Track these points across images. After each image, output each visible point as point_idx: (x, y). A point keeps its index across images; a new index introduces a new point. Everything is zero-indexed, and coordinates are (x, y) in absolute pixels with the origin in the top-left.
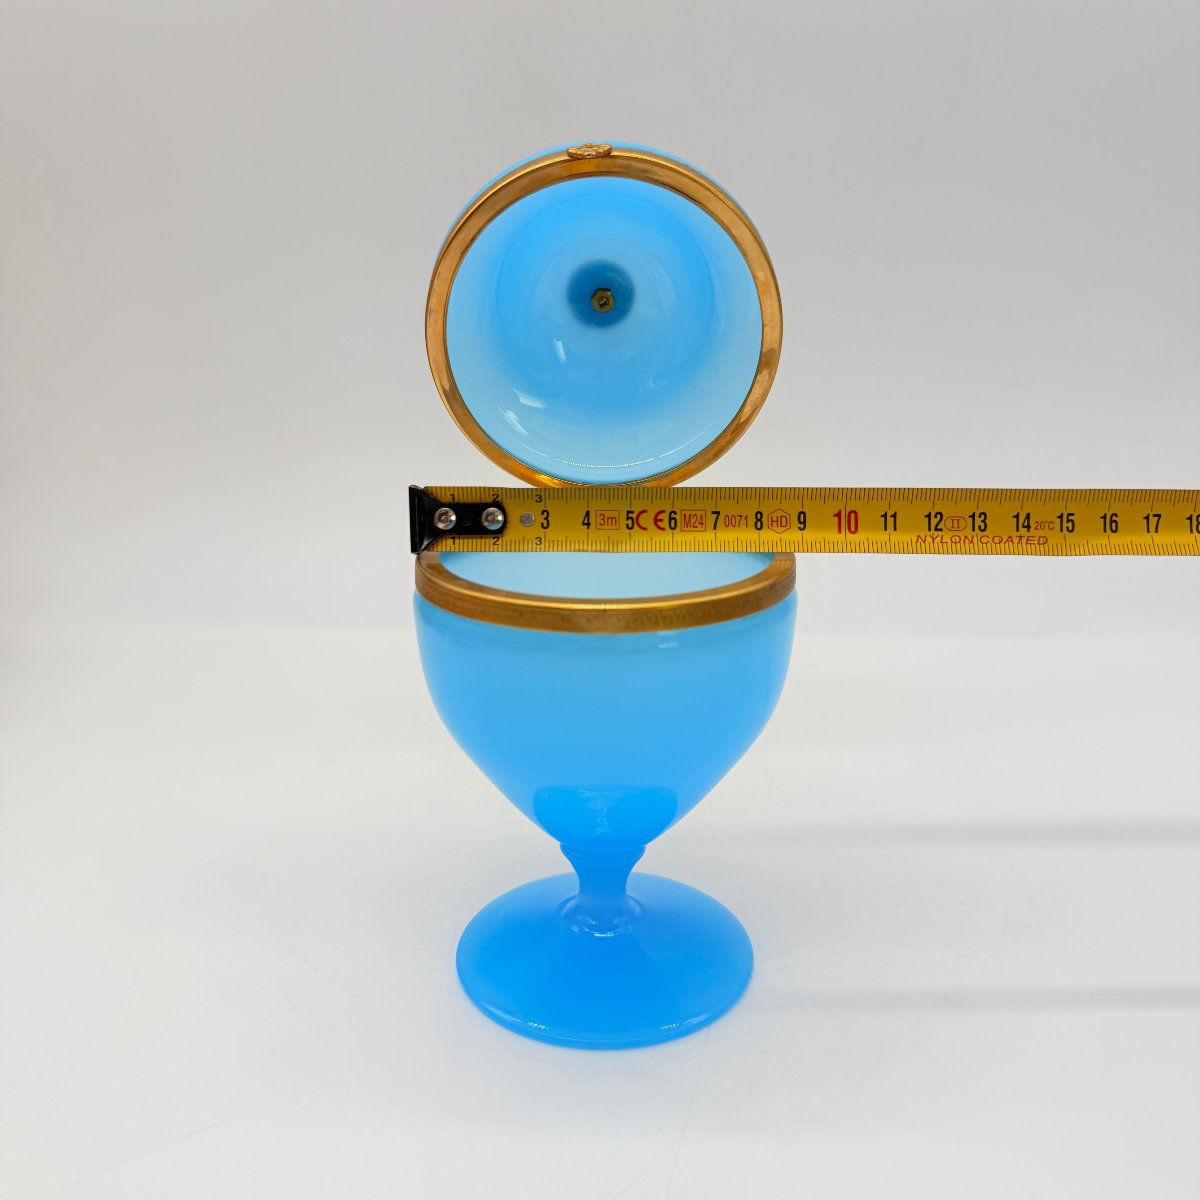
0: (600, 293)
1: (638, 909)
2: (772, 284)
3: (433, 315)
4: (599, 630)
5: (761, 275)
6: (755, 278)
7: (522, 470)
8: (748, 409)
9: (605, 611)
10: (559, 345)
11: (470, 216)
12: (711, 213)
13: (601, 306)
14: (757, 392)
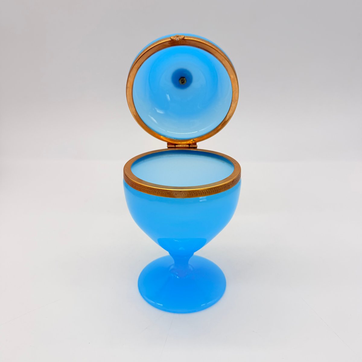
0: (182, 79)
1: (192, 269)
2: (236, 79)
3: (128, 89)
4: (179, 197)
5: (232, 76)
6: (230, 77)
7: (157, 135)
8: (228, 117)
9: (181, 191)
10: (168, 96)
11: (140, 58)
12: (216, 57)
13: (182, 83)
14: (230, 112)
